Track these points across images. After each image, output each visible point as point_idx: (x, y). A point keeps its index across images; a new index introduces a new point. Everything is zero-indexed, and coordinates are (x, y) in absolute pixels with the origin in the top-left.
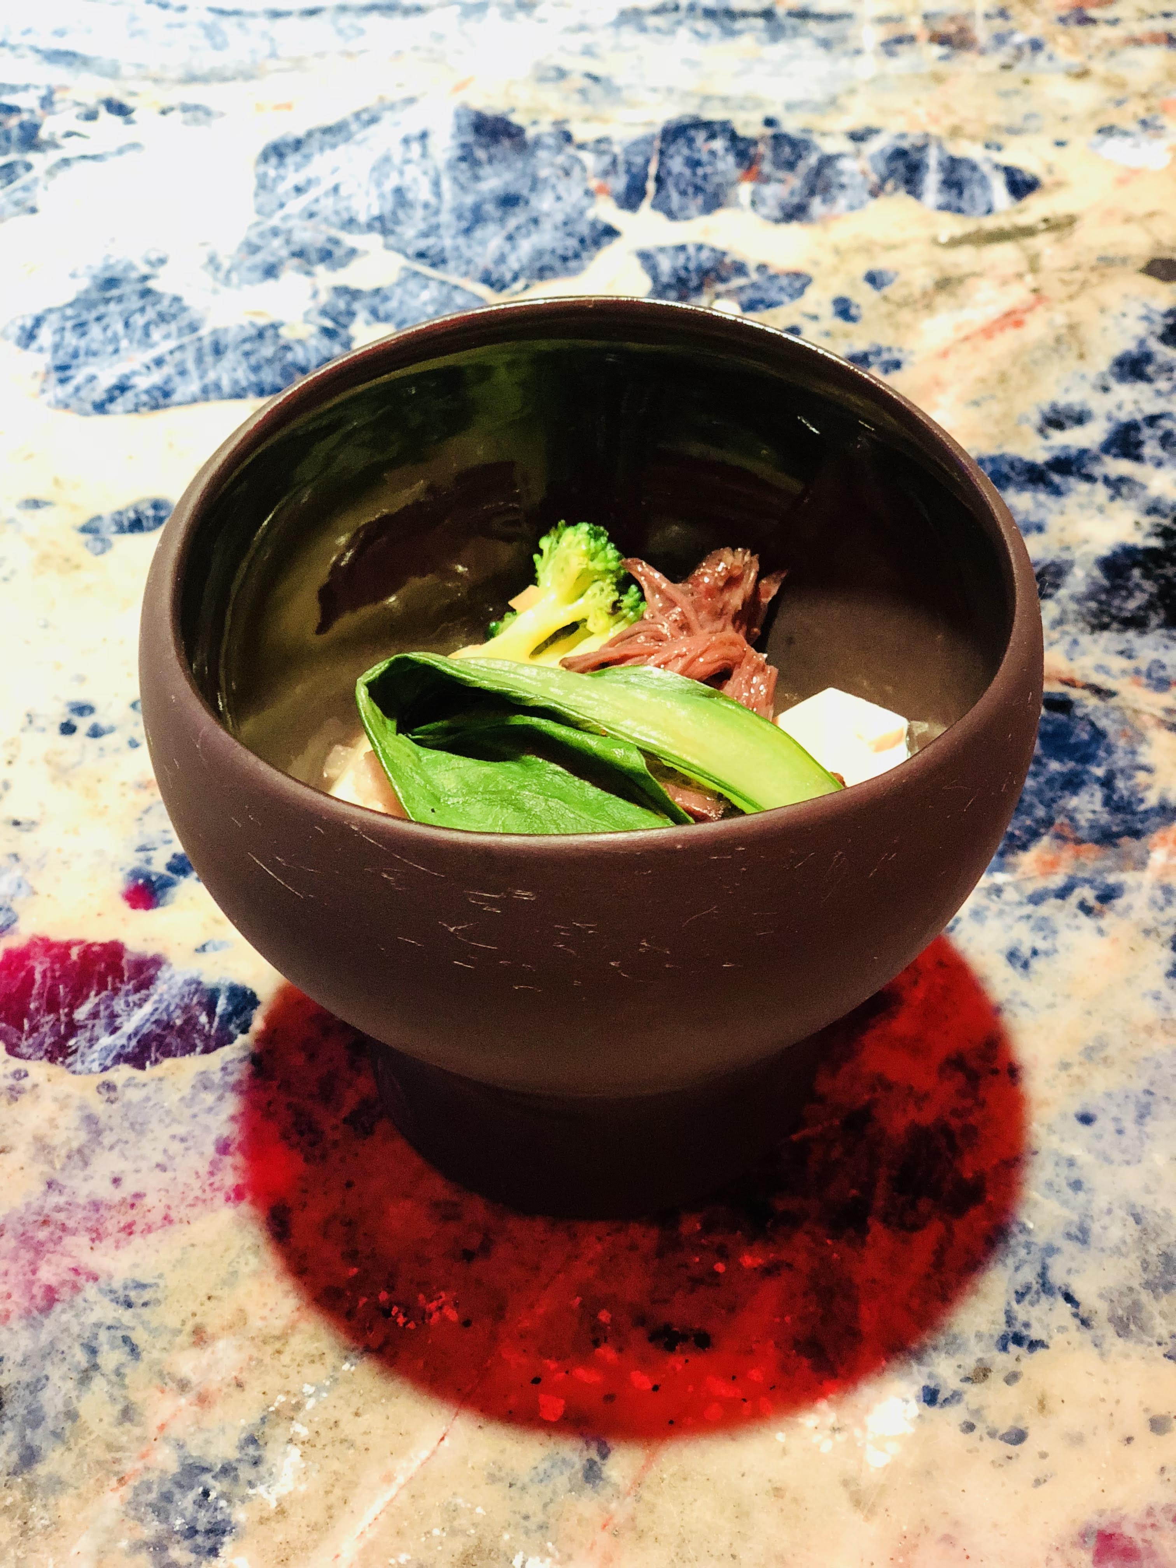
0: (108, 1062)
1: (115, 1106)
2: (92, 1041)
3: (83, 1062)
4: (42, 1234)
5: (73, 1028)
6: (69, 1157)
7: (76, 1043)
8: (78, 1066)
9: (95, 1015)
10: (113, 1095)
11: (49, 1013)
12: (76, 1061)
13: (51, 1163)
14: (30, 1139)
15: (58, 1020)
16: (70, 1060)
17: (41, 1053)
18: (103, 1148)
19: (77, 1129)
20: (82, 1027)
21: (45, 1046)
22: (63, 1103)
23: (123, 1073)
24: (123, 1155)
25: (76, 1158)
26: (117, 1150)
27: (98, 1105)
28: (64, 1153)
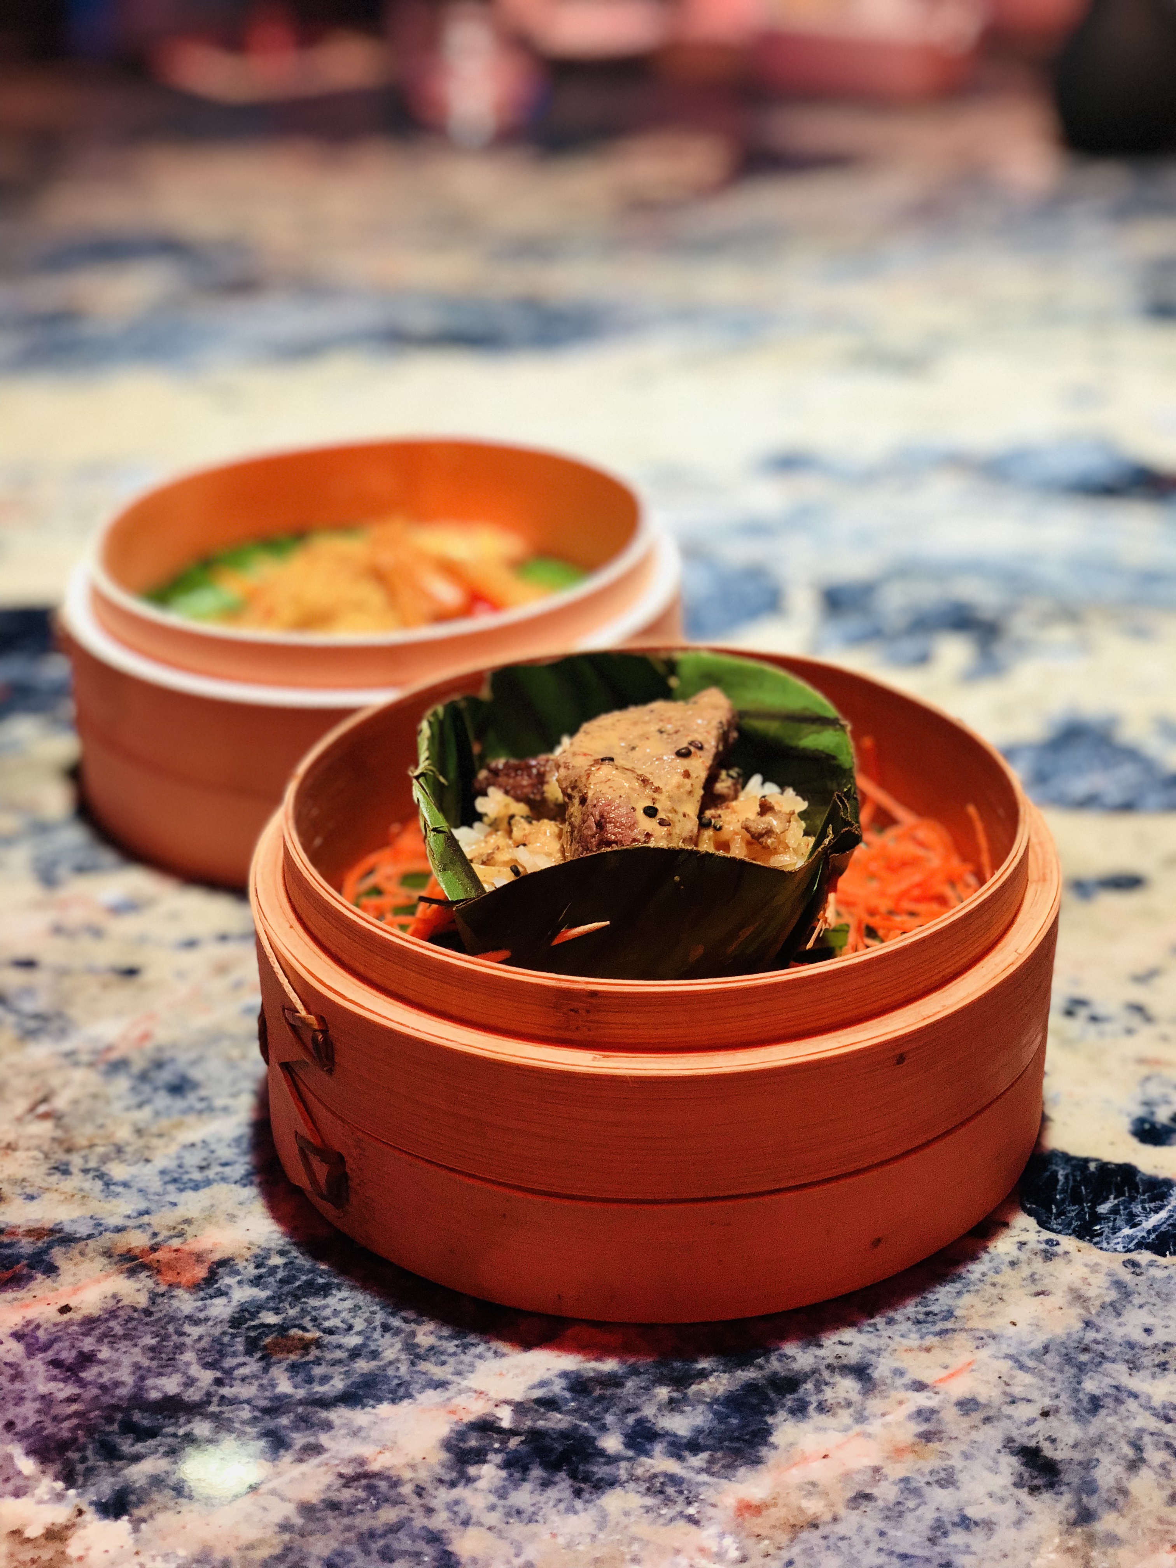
0: (1131, 1246)
1: (1140, 1278)
2: (1115, 1230)
3: (1108, 1243)
4: (1084, 1358)
5: (1097, 1218)
6: (1103, 1307)
7: (1100, 1229)
8: (1105, 1245)
9: (1115, 1211)
10: (1138, 1271)
11: (1074, 1205)
12: (1102, 1241)
13: (1087, 1309)
14: (1066, 1289)
15: (1083, 1210)
16: (1096, 1239)
17: (1070, 1231)
18: (1133, 1305)
19: (1107, 1289)
20: (1104, 1219)
21: (1073, 1227)
22: (1094, 1268)
23: (1144, 1257)
24: (1151, 1312)
25: (1110, 1309)
26: (1146, 1308)
27: (1126, 1275)
28: (1098, 1303)
